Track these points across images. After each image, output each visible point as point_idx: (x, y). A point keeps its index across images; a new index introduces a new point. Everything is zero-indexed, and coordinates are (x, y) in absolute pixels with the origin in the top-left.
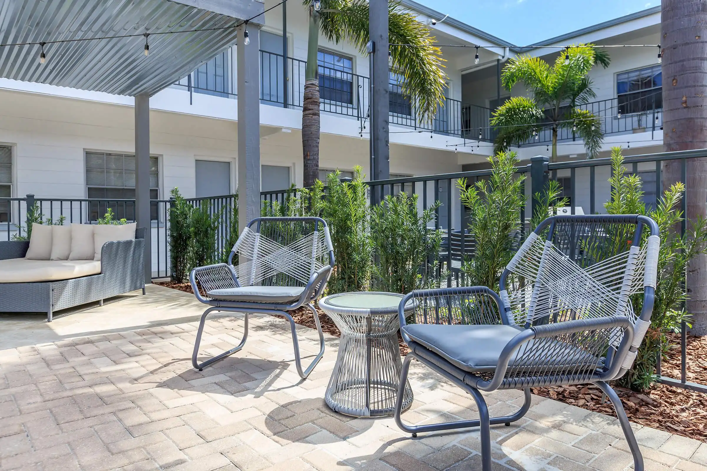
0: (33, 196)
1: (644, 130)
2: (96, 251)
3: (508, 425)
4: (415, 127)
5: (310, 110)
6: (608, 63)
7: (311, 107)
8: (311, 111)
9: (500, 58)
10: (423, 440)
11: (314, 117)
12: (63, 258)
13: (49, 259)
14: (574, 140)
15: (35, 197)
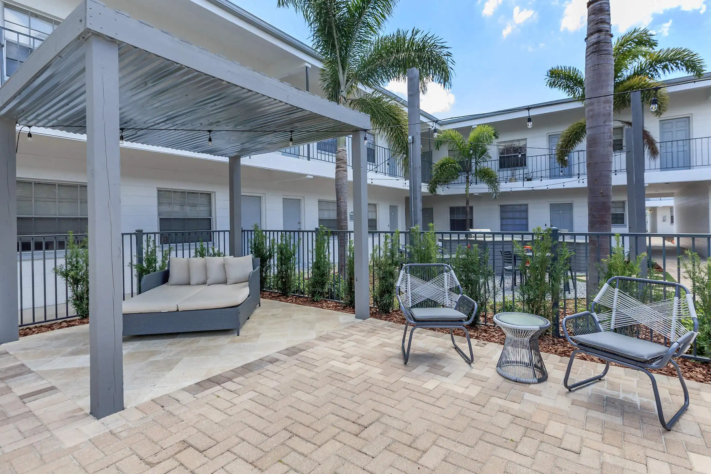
0: (142, 231)
1: (516, 180)
2: (227, 277)
3: (600, 379)
4: (385, 173)
5: (342, 167)
6: (498, 137)
7: (342, 165)
8: (342, 169)
9: (431, 127)
10: (576, 392)
11: (345, 172)
12: (200, 283)
13: (189, 284)
14: (476, 184)
15: (144, 232)
